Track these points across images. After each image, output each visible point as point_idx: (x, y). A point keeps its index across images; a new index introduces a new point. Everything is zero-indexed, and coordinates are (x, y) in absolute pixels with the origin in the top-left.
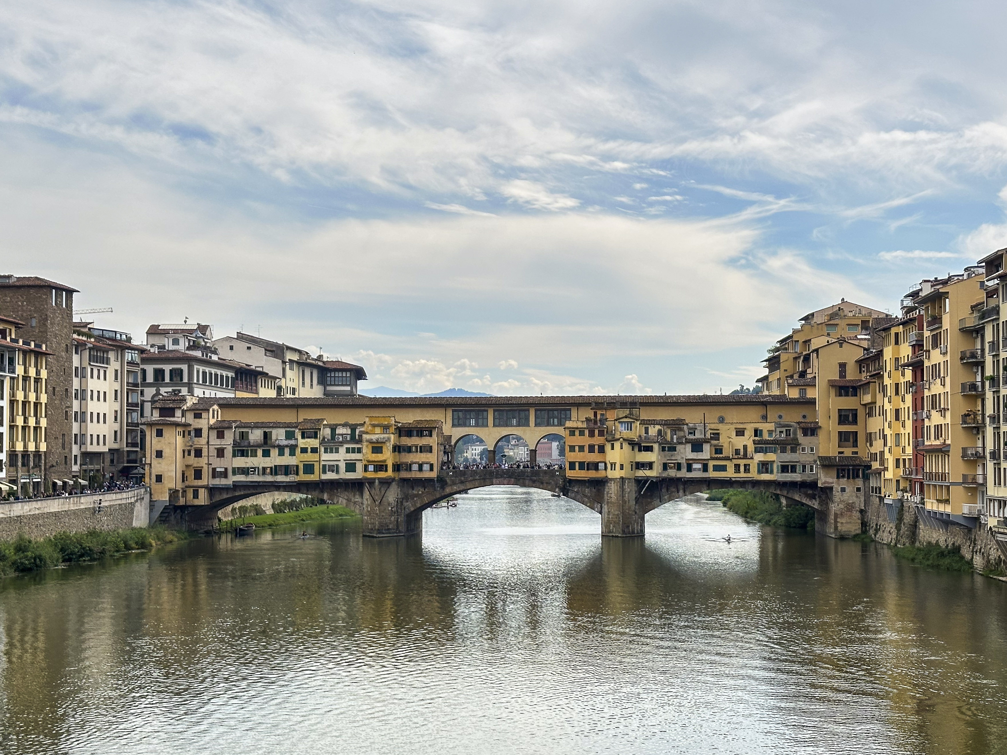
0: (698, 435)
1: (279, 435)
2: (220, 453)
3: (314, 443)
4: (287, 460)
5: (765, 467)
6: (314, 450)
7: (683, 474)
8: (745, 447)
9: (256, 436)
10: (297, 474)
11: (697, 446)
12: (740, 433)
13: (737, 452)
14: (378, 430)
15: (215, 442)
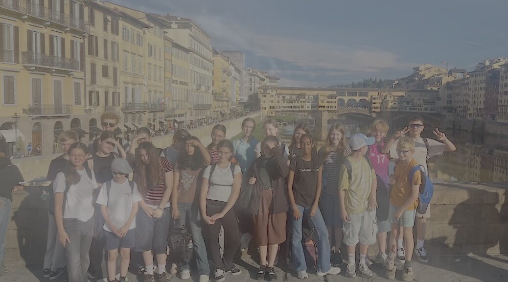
0: (408, 100)
1: (294, 97)
2: (278, 102)
3: (304, 100)
4: (296, 104)
5: (426, 109)
6: (304, 102)
7: (404, 110)
8: (420, 104)
9: (288, 97)
10: (299, 108)
11: (408, 103)
12: (419, 100)
13: (418, 105)
14: (322, 97)
15: (277, 98)
